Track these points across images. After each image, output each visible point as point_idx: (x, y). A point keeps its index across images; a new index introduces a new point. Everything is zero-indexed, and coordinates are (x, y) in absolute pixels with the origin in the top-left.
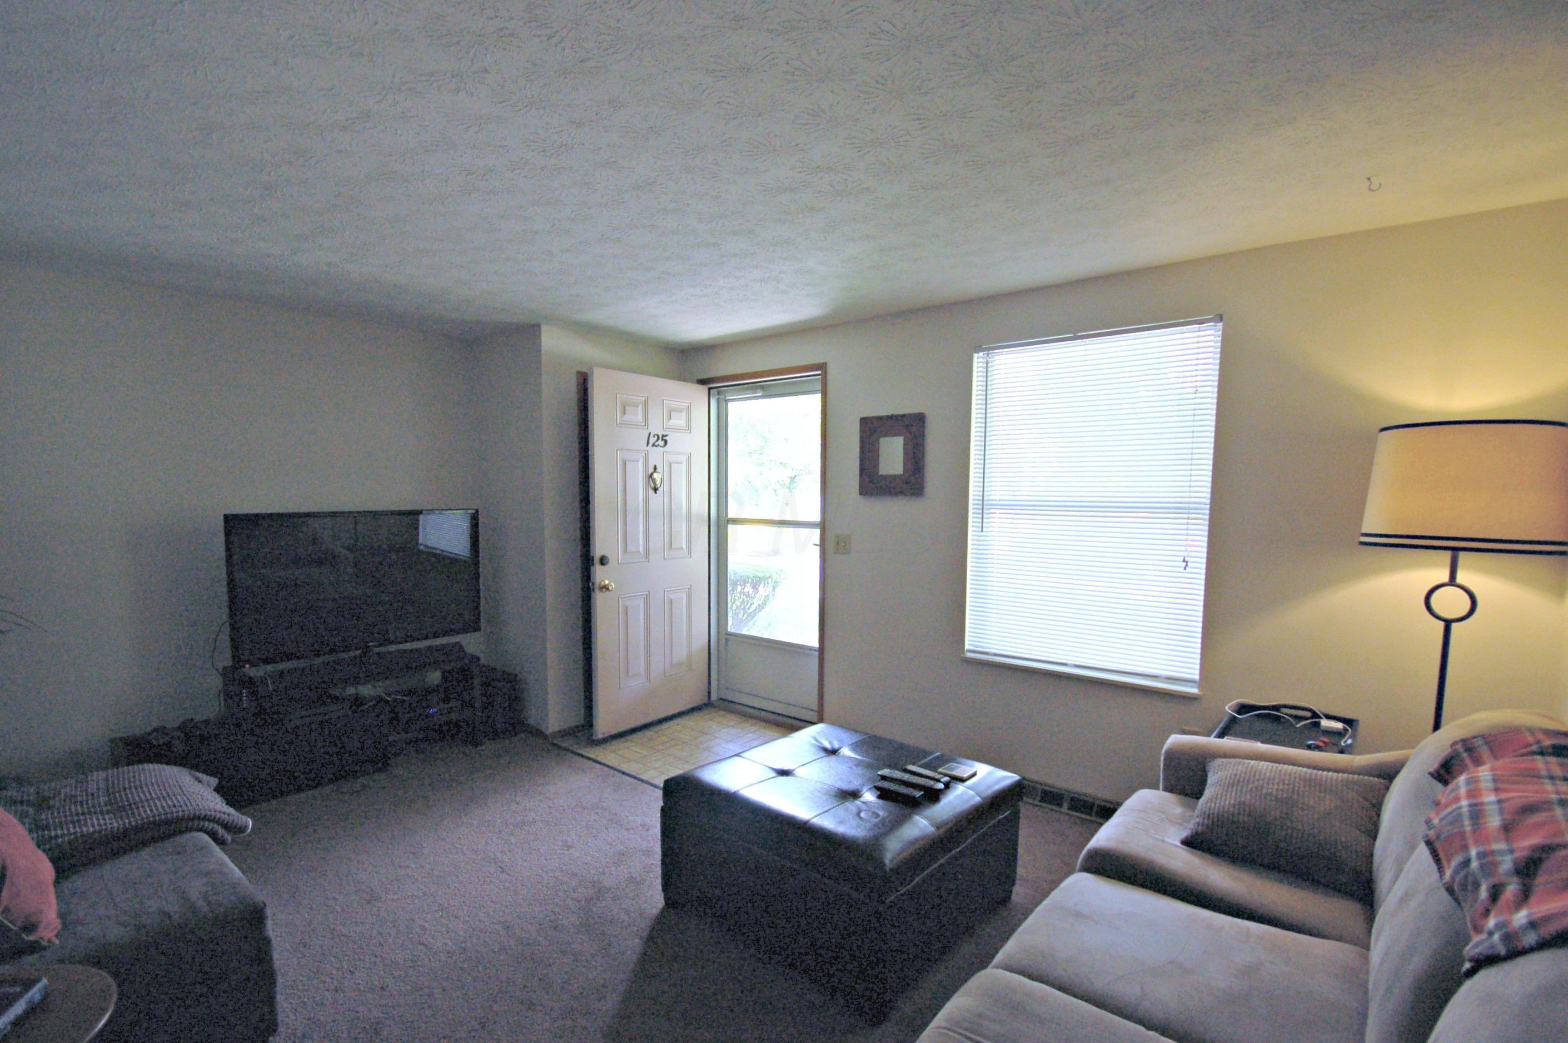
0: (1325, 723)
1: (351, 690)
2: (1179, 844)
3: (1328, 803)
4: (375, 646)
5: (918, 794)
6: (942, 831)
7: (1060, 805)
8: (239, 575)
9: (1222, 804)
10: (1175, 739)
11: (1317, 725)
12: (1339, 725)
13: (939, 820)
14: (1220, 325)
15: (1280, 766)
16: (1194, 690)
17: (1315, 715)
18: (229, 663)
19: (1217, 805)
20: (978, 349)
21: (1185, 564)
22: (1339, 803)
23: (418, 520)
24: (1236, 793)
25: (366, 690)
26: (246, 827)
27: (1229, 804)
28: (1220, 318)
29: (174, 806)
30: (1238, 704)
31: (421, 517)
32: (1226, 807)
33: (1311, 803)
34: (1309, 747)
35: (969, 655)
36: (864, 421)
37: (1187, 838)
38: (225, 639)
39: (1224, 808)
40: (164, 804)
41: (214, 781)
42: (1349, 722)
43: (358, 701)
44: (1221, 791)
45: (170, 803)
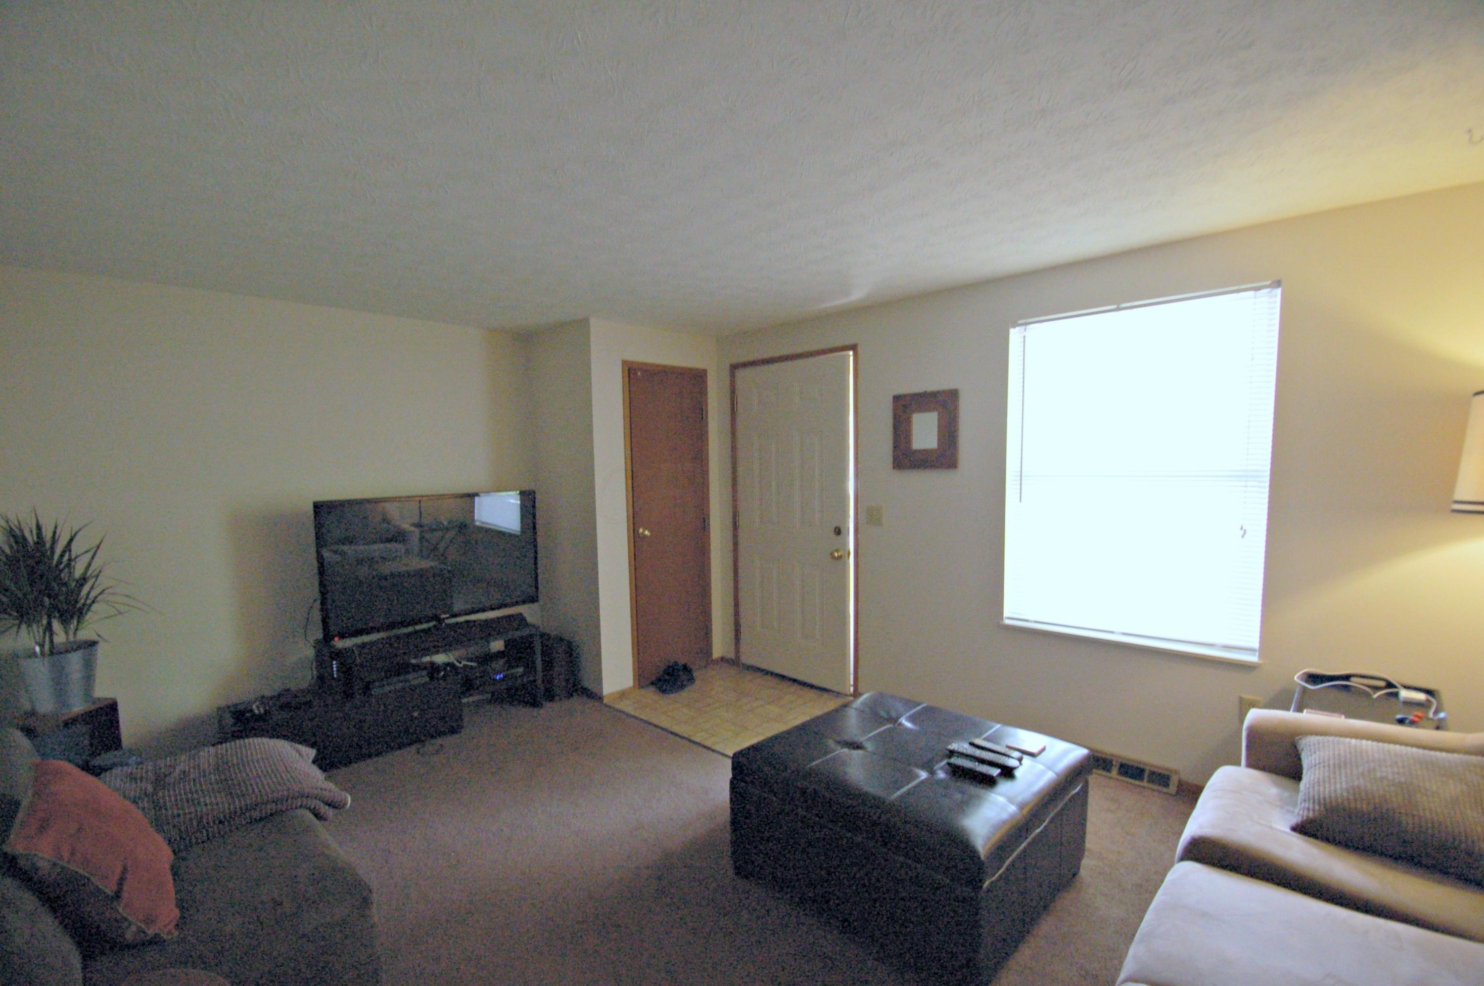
0: (1404, 694)
1: (426, 659)
2: (1288, 830)
3: (1453, 789)
4: (447, 618)
5: (995, 772)
6: (1025, 811)
7: (1109, 771)
8: (326, 554)
9: (1332, 788)
10: (1254, 715)
11: (1396, 695)
12: (1421, 697)
13: (1020, 799)
14: (1279, 291)
15: (1386, 746)
16: (1254, 659)
17: (1390, 685)
18: (320, 635)
19: (1327, 790)
20: (1015, 325)
21: (1242, 532)
22: (1464, 787)
23: (474, 502)
24: (1346, 776)
25: (440, 658)
26: (346, 804)
27: (1341, 788)
28: (1277, 284)
29: (280, 784)
30: (1304, 674)
31: (477, 499)
32: (1339, 792)
33: (1434, 788)
34: (1401, 722)
35: (1008, 622)
36: (897, 399)
37: (1297, 825)
38: (317, 616)
39: (1335, 791)
40: (270, 781)
41: (312, 753)
42: (1428, 692)
43: (433, 669)
44: (1327, 774)
45: (275, 780)
